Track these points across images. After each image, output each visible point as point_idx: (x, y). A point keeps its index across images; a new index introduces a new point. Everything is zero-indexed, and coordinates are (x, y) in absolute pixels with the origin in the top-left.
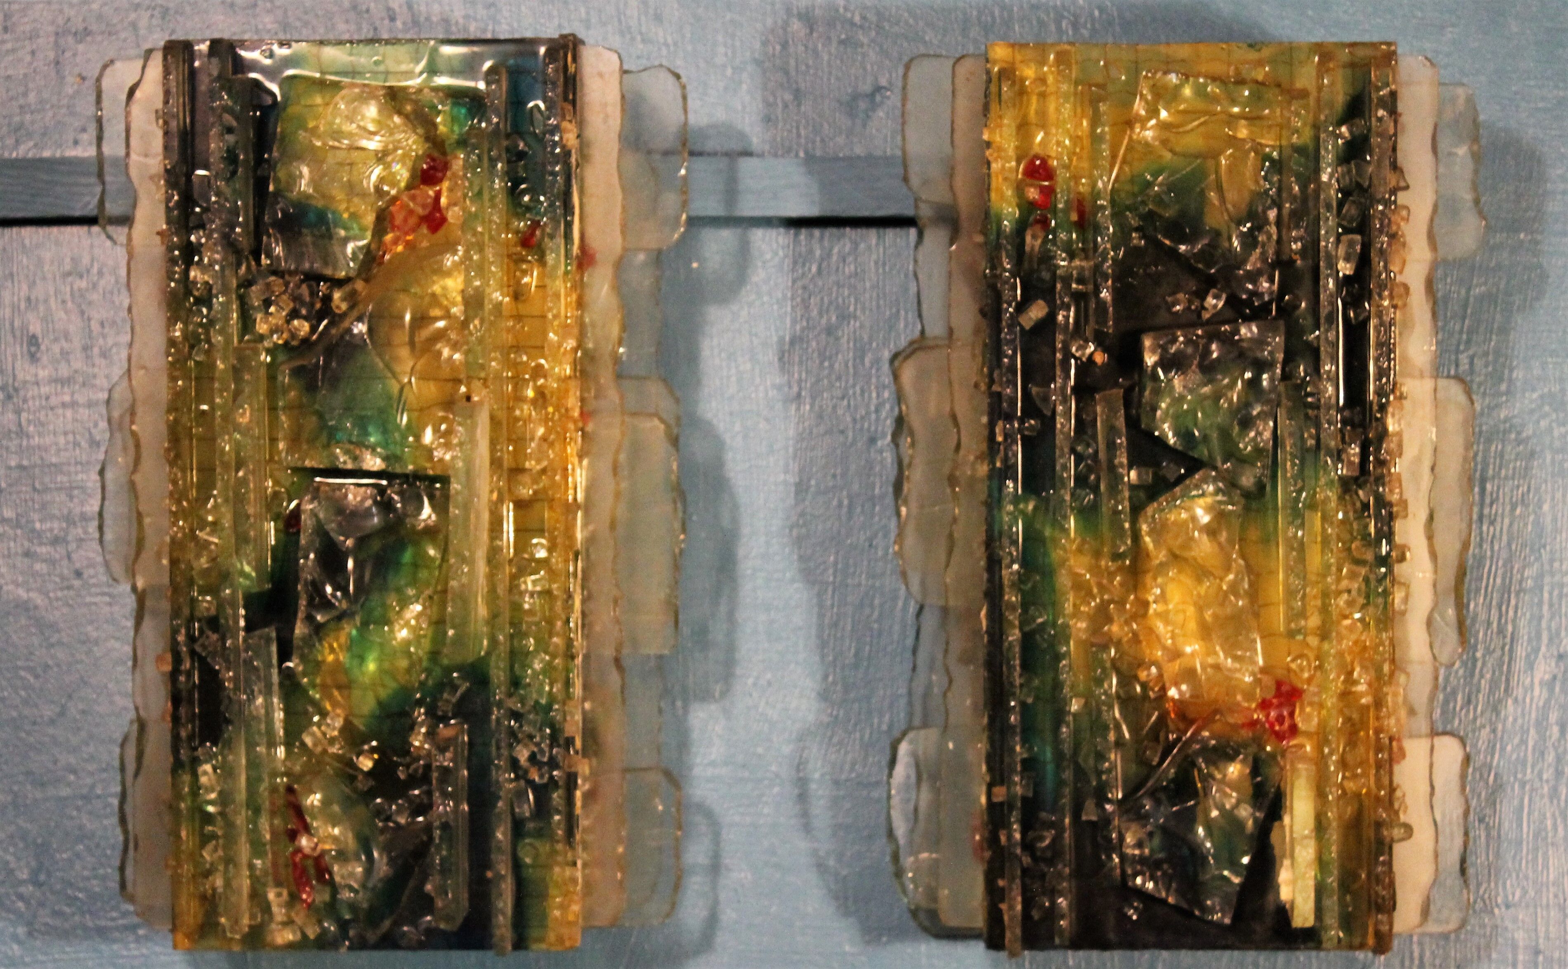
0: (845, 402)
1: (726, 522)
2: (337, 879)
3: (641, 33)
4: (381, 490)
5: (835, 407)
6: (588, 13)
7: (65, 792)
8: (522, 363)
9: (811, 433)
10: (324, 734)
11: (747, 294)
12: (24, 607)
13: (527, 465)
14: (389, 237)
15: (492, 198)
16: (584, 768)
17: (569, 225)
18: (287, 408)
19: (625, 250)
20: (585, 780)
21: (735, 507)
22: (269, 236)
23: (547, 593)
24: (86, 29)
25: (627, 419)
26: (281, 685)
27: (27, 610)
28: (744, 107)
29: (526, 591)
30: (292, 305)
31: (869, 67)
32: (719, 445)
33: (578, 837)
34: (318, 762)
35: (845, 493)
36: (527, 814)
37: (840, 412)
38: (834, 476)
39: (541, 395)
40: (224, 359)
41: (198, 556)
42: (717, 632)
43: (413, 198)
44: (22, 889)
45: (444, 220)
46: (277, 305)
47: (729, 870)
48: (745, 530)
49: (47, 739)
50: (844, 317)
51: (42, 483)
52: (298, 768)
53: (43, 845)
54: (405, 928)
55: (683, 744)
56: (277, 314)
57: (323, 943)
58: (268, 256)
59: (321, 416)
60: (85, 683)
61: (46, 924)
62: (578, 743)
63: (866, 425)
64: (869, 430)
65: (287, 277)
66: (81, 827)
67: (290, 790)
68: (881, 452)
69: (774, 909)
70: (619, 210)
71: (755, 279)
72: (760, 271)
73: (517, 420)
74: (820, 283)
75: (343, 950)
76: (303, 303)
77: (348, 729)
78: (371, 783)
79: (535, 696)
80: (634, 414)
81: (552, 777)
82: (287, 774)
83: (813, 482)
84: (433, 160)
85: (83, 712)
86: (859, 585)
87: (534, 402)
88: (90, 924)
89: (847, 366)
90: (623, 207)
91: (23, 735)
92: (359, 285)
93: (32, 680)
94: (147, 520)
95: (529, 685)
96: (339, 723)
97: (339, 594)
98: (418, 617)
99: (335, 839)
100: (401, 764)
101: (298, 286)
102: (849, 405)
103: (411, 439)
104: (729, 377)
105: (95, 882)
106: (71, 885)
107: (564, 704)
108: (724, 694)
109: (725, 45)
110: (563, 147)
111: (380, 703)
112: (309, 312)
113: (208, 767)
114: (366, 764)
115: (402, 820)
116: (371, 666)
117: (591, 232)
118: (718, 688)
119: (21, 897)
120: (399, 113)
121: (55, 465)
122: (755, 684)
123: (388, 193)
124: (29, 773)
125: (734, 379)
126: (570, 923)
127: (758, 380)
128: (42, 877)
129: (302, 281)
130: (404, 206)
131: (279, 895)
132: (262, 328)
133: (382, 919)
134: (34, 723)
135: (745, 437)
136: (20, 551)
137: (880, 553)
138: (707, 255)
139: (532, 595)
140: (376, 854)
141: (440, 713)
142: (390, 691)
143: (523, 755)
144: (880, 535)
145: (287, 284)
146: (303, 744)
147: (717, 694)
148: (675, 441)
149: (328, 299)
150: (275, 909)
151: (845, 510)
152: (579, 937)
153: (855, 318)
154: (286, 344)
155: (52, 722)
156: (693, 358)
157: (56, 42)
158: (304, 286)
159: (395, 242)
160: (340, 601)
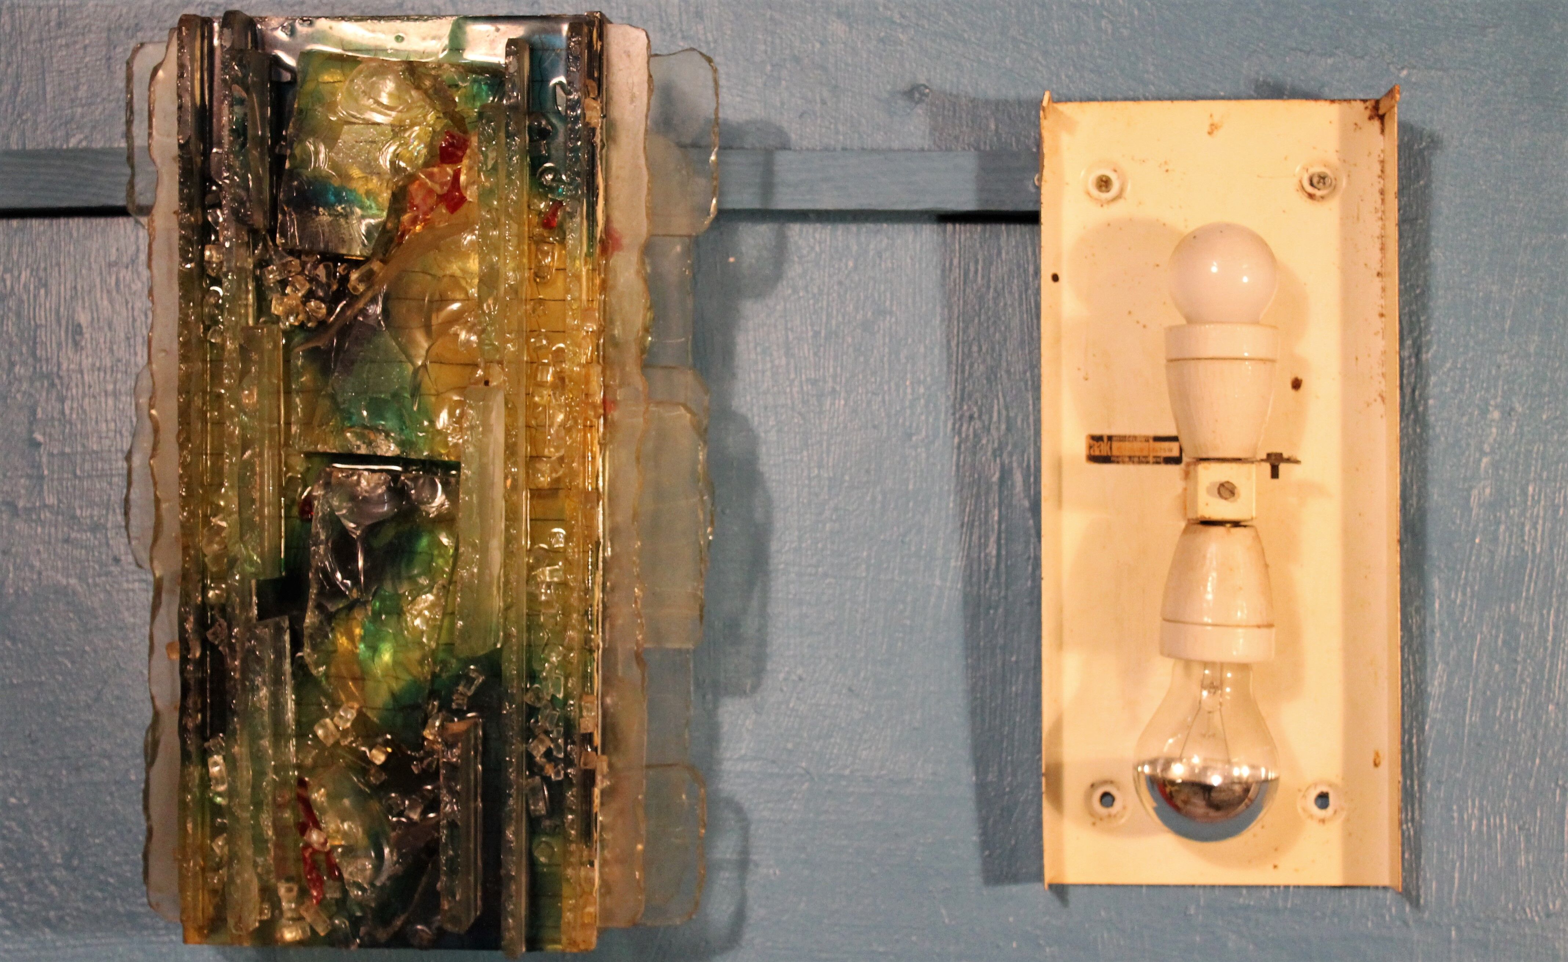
0: (880, 398)
1: (759, 515)
2: (346, 876)
3: (681, 30)
4: (395, 475)
5: (869, 403)
6: (629, 11)
7: (100, 777)
8: (541, 347)
9: (845, 427)
10: (337, 727)
11: (784, 289)
12: (62, 591)
13: (546, 452)
14: (406, 217)
15: (509, 174)
16: (602, 765)
17: (592, 207)
18: (302, 391)
19: (652, 236)
20: (604, 777)
21: (769, 502)
22: (284, 214)
23: (564, 584)
24: (137, 25)
25: (653, 408)
26: (294, 675)
27: (66, 595)
28: (783, 104)
29: (543, 582)
30: (308, 286)
31: (907, 65)
32: (752, 440)
33: (596, 836)
34: (332, 755)
35: (878, 489)
36: (543, 812)
37: (875, 407)
38: (868, 471)
39: (561, 379)
40: (233, 339)
41: (210, 542)
42: (750, 626)
43: (430, 176)
44: (56, 873)
45: (463, 199)
46: (293, 286)
47: (757, 865)
48: (778, 525)
49: (82, 724)
50: (881, 312)
51: (83, 471)
52: (309, 761)
53: (76, 829)
54: (419, 927)
55: (713, 738)
56: (295, 294)
57: (335, 940)
58: (284, 235)
59: (333, 397)
60: (121, 669)
61: (78, 909)
62: (597, 740)
63: (901, 421)
64: (904, 424)
65: (303, 258)
66: (114, 813)
67: (302, 783)
68: (915, 447)
69: (802, 906)
70: (644, 192)
71: (791, 274)
72: (796, 266)
73: (536, 405)
74: (856, 278)
75: (353, 948)
76: (319, 284)
77: (361, 719)
78: (384, 777)
79: (551, 690)
80: (659, 403)
81: (566, 775)
82: (298, 767)
83: (847, 478)
84: (452, 137)
85: (118, 698)
86: (892, 580)
87: (554, 387)
88: (121, 910)
89: (882, 361)
90: (649, 189)
91: (59, 719)
92: (376, 266)
93: (69, 665)
94: (164, 506)
95: (545, 679)
96: (351, 715)
97: (349, 582)
98: (431, 607)
99: (345, 835)
100: (415, 759)
101: (315, 267)
102: (884, 401)
103: (426, 423)
104: (763, 372)
105: (127, 868)
106: (103, 869)
107: (581, 698)
108: (755, 688)
109: (765, 43)
110: (586, 125)
111: (393, 695)
112: (326, 293)
113: (218, 758)
114: (379, 757)
115: (415, 816)
116: (386, 657)
117: (616, 215)
118: (749, 683)
119: (54, 881)
120: (418, 88)
121: (96, 452)
122: (785, 679)
123: (405, 169)
124: (64, 758)
125: (768, 374)
126: (584, 926)
127: (792, 376)
128: (76, 862)
129: (320, 262)
130: (423, 185)
131: (290, 890)
132: (277, 309)
133: (394, 915)
134: (70, 709)
135: (779, 431)
136: (60, 536)
137: (913, 549)
138: (744, 249)
139: (549, 586)
140: (387, 851)
141: (454, 706)
142: (402, 683)
143: (539, 751)
144: (914, 531)
145: (303, 265)
146: (315, 736)
147: (748, 687)
148: (703, 433)
149: (345, 279)
150: (285, 905)
151: (878, 506)
152: (594, 940)
153: (891, 313)
154: (302, 325)
155: (88, 707)
156: (728, 353)
157: (108, 38)
158: (321, 266)
159: (414, 221)
160: (350, 590)
